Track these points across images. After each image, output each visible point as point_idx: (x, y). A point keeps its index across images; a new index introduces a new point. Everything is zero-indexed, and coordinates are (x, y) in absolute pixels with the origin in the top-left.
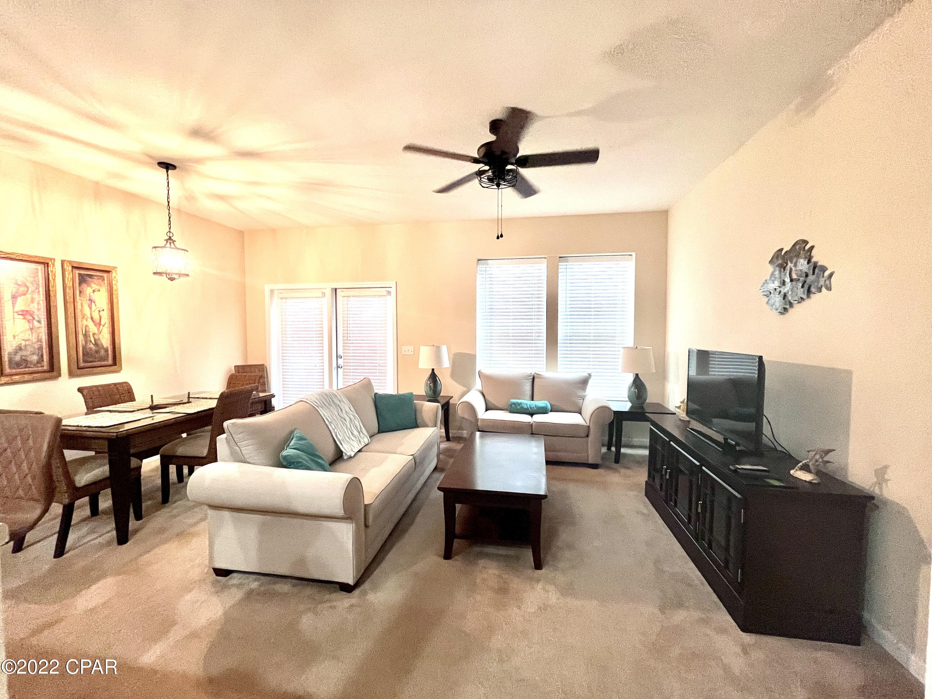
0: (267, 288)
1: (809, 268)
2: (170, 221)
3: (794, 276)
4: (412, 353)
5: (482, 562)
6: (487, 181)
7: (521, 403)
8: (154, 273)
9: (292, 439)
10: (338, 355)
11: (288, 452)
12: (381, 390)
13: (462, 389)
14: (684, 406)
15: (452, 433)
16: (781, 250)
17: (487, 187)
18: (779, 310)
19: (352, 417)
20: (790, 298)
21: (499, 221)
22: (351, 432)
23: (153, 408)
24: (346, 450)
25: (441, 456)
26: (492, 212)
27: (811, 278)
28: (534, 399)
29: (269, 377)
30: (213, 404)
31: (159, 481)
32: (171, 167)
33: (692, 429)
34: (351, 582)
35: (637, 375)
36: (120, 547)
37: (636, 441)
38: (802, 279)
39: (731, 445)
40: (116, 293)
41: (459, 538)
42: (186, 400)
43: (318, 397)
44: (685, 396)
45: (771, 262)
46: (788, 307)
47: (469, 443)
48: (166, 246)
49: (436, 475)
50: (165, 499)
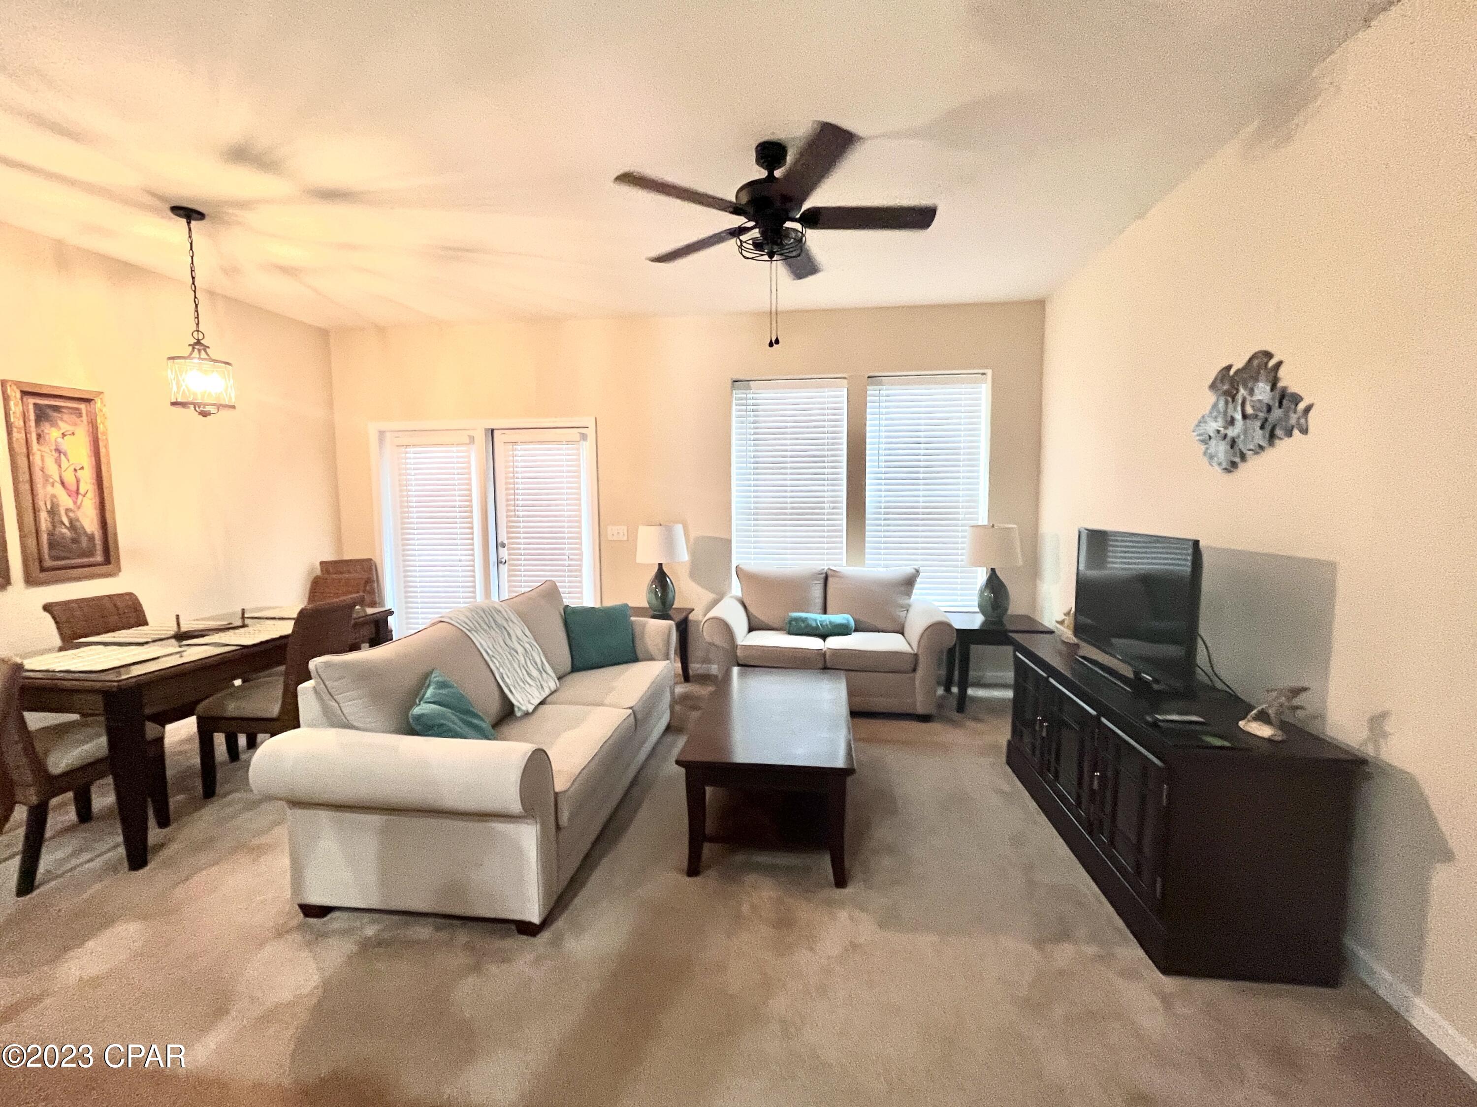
0: (372, 430)
1: (1273, 399)
2: (197, 311)
3: (1249, 410)
4: (625, 538)
5: (750, 878)
6: (751, 247)
7: (806, 618)
8: (174, 404)
9: (429, 686)
10: (499, 541)
11: (422, 709)
12: (571, 601)
13: (710, 596)
14: (1069, 621)
15: (695, 667)
16: (1229, 367)
17: (752, 258)
18: (1224, 465)
19: (527, 646)
20: (1241, 446)
21: (774, 315)
22: (526, 671)
23: (181, 637)
24: (518, 701)
25: (678, 708)
26: (761, 300)
27: (1277, 413)
28: (829, 609)
29: (381, 581)
30: (287, 628)
31: (197, 761)
32: (195, 215)
33: (1084, 658)
34: (536, 920)
35: (993, 570)
36: (133, 873)
37: (990, 675)
38: (1261, 415)
39: (1146, 682)
40: (104, 437)
41: (711, 840)
42: (239, 623)
43: (469, 614)
44: (1071, 604)
45: (1213, 386)
46: (1237, 460)
47: (722, 684)
48: (193, 355)
49: (669, 739)
50: (210, 791)
